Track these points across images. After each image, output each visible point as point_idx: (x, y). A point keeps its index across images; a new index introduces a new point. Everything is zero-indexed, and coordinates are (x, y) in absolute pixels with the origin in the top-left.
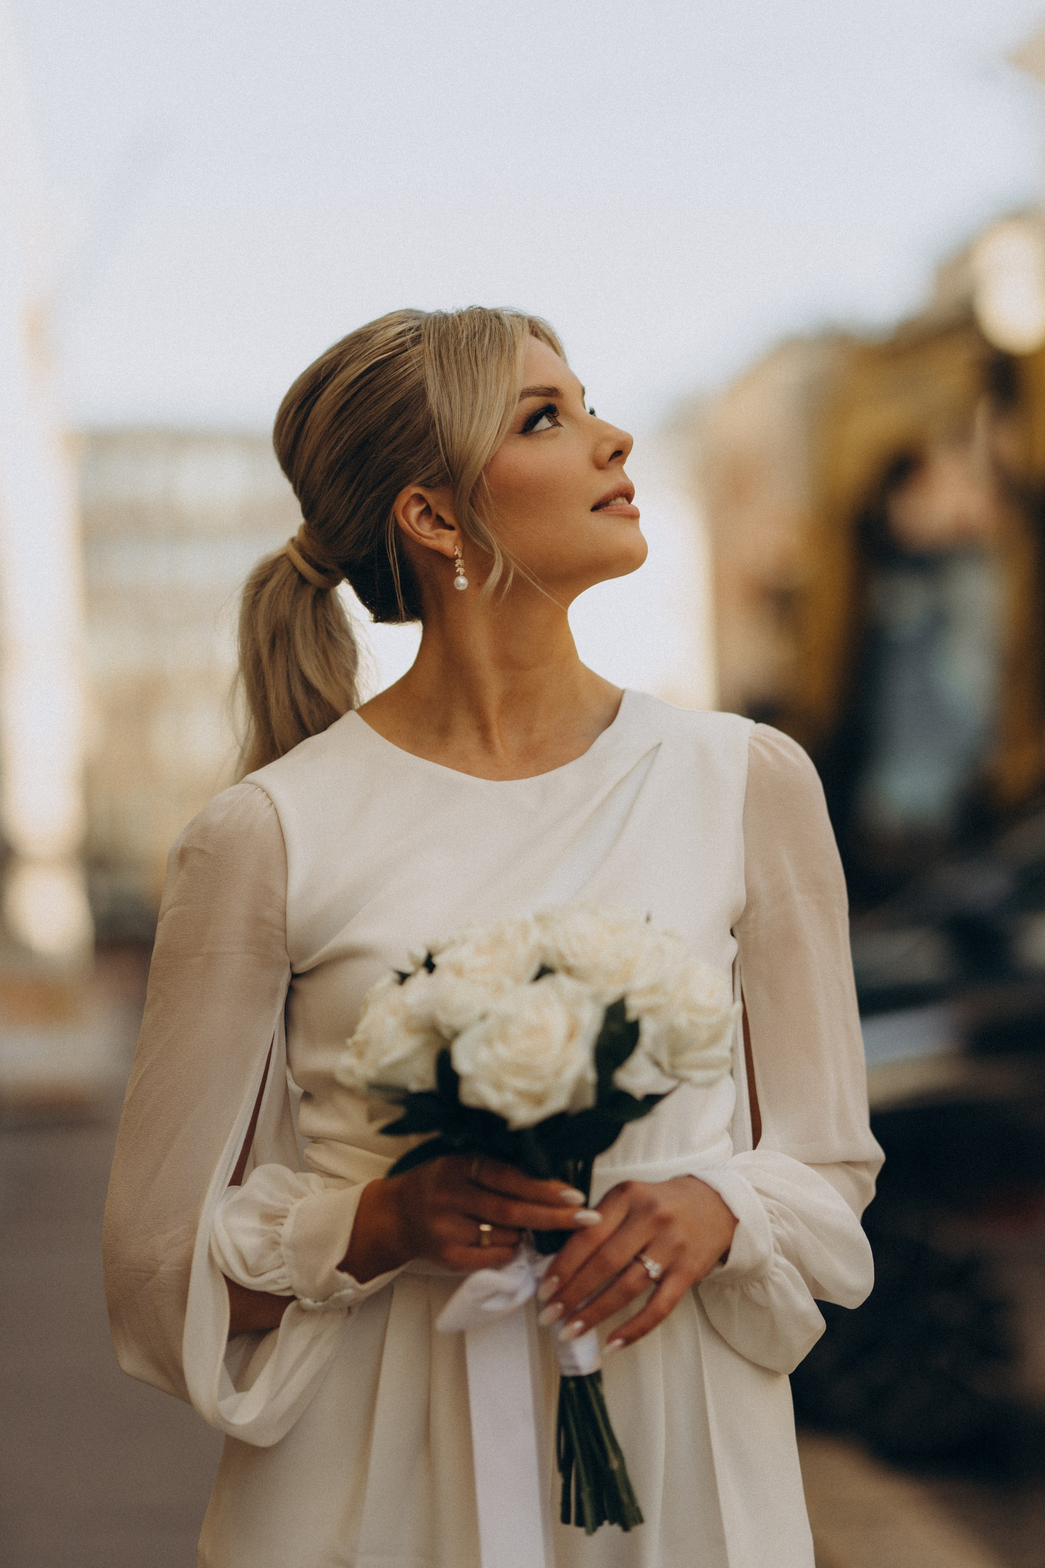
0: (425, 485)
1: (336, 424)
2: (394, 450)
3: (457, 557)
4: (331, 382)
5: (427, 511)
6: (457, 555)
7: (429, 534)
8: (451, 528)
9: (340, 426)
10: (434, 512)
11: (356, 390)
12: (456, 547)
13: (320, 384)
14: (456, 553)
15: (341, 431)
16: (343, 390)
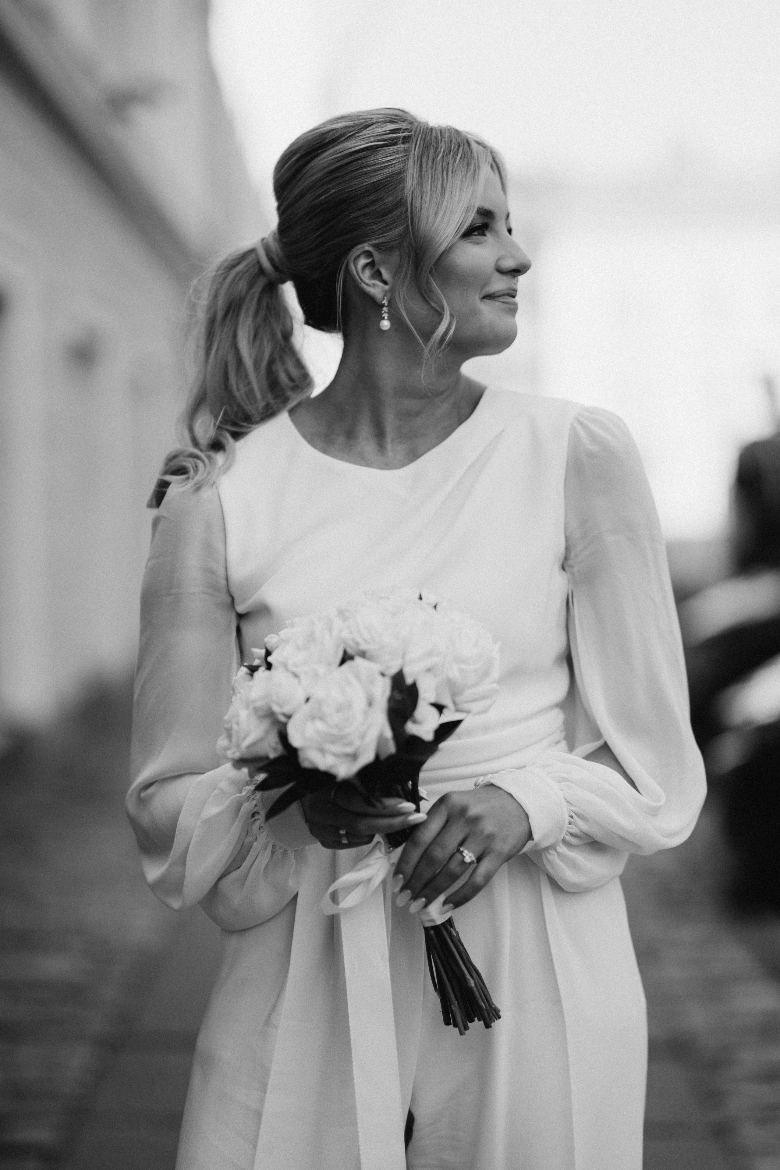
0: (377, 246)
1: (327, 179)
2: (364, 215)
3: (383, 305)
4: (332, 147)
5: (371, 264)
6: (384, 304)
7: (367, 281)
8: (385, 283)
9: (330, 182)
10: (377, 267)
11: (349, 161)
12: (385, 297)
13: (324, 144)
14: (383, 302)
15: (329, 186)
16: (341, 156)
